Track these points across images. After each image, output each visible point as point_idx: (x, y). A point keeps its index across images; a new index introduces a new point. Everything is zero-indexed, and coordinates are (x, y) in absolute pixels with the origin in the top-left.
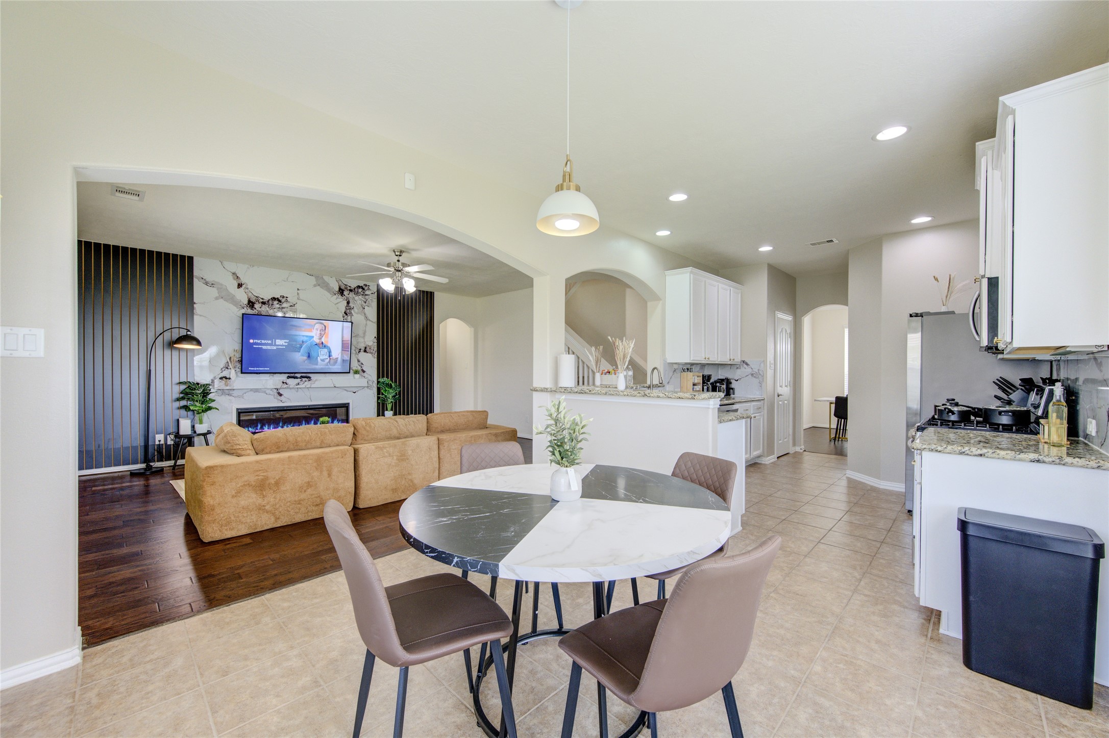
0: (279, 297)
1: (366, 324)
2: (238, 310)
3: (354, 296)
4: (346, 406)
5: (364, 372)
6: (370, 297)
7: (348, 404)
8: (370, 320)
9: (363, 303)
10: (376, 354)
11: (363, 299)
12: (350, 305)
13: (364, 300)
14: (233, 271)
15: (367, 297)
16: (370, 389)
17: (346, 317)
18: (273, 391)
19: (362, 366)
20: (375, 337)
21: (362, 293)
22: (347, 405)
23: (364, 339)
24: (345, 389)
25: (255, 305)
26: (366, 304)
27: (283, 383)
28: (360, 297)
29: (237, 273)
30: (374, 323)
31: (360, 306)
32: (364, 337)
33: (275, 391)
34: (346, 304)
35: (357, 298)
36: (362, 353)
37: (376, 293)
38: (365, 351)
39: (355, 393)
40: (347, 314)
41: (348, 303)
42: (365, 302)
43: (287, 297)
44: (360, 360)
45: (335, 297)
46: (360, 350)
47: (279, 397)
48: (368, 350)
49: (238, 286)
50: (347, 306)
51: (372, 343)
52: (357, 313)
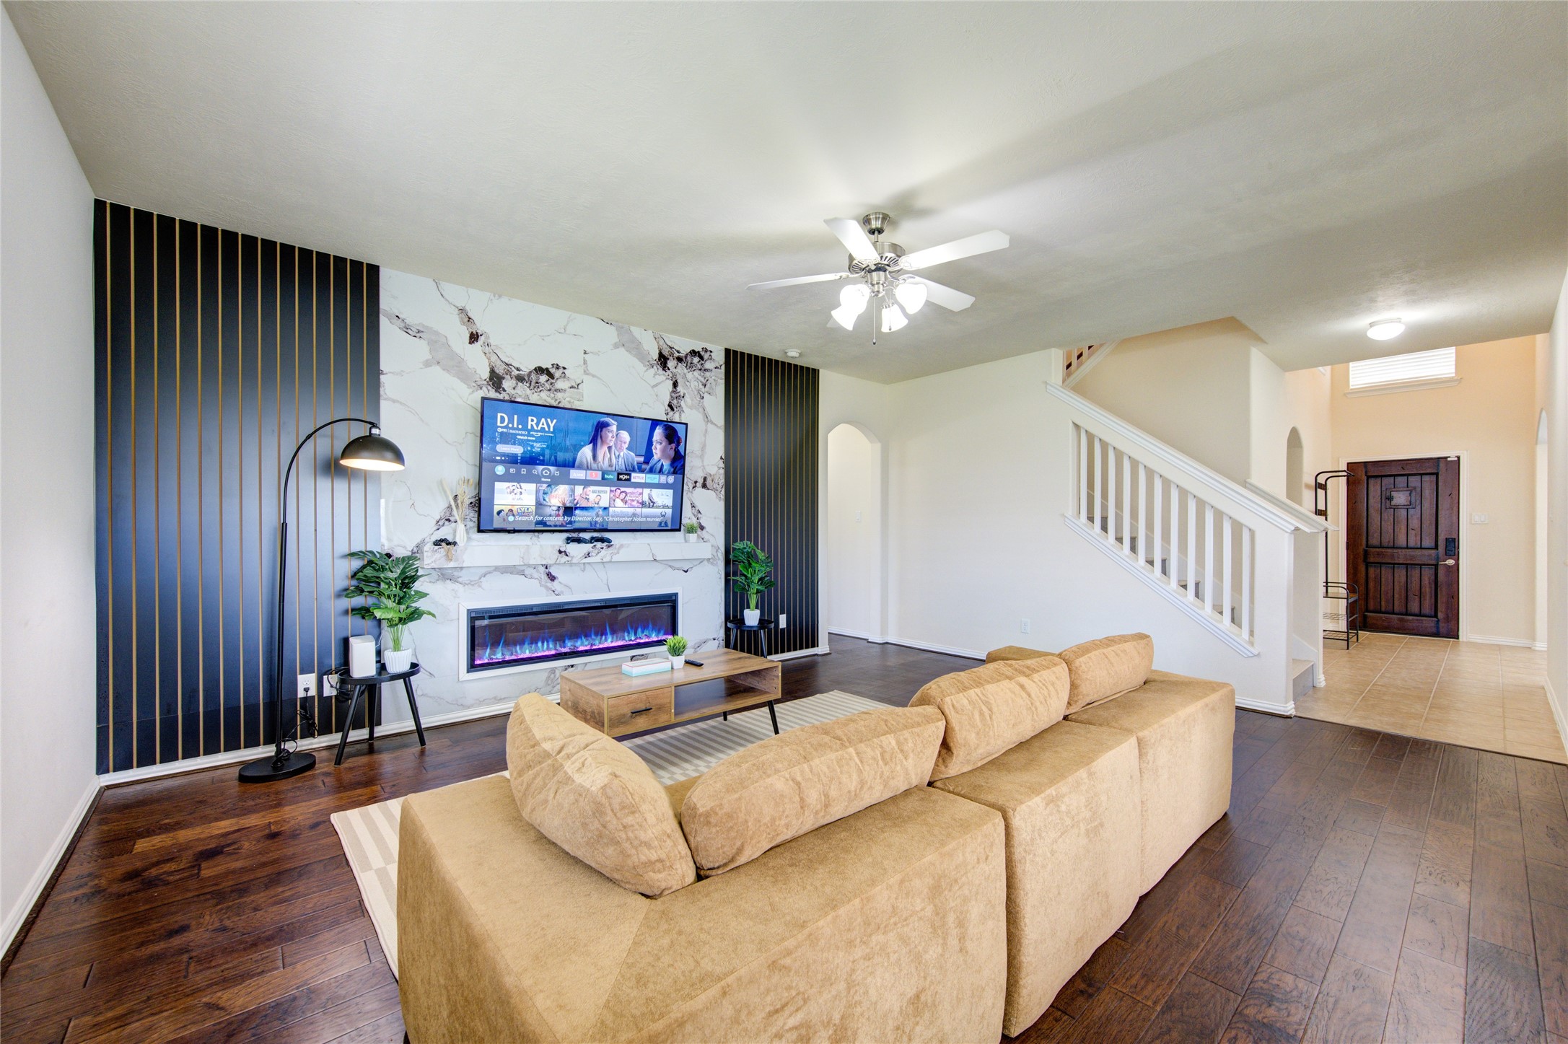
0: (549, 366)
1: (706, 430)
2: (471, 390)
3: (685, 371)
4: (670, 602)
5: (702, 528)
6: (713, 374)
7: (676, 595)
8: (712, 423)
9: (701, 386)
10: (723, 492)
11: (700, 378)
12: (679, 389)
13: (702, 379)
14: (460, 305)
15: (707, 374)
16: (712, 564)
17: (671, 413)
18: (538, 571)
19: (699, 515)
20: (721, 458)
21: (699, 366)
22: (674, 598)
23: (703, 461)
24: (670, 564)
25: (504, 382)
26: (707, 389)
27: (560, 552)
28: (696, 373)
29: (467, 308)
30: (720, 428)
31: (696, 393)
32: (702, 457)
33: (543, 569)
34: (671, 387)
35: (690, 376)
36: (699, 490)
37: (723, 367)
38: (704, 486)
39: (686, 572)
40: (672, 409)
41: (675, 385)
42: (705, 386)
43: (564, 368)
44: (696, 504)
45: (652, 371)
46: (696, 482)
47: (550, 584)
48: (709, 483)
49: (471, 338)
50: (673, 392)
51: (717, 469)
52: (691, 408)
